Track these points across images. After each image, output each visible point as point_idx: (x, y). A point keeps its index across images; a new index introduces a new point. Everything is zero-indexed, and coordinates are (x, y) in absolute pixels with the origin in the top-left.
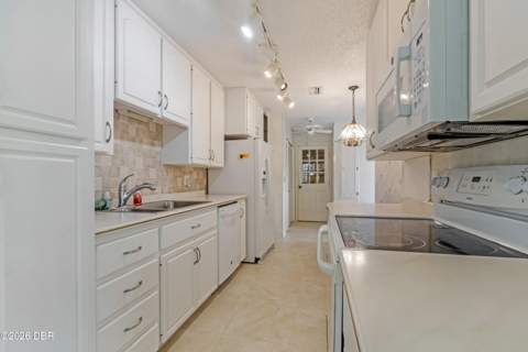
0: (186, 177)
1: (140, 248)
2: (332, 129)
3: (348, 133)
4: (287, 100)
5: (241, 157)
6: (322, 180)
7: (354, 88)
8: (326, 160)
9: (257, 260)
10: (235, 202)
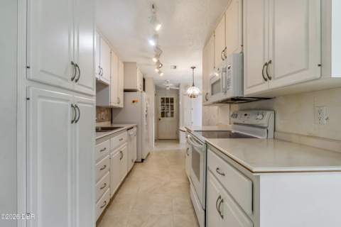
0: (103, 113)
1: (105, 149)
2: (179, 87)
3: (190, 91)
4: (160, 72)
5: (134, 102)
6: (172, 116)
7: (193, 68)
8: (175, 104)
9: (143, 160)
10: (132, 128)
